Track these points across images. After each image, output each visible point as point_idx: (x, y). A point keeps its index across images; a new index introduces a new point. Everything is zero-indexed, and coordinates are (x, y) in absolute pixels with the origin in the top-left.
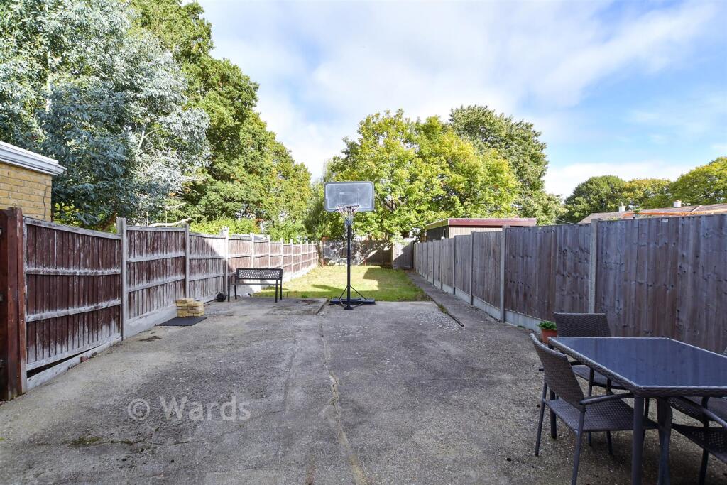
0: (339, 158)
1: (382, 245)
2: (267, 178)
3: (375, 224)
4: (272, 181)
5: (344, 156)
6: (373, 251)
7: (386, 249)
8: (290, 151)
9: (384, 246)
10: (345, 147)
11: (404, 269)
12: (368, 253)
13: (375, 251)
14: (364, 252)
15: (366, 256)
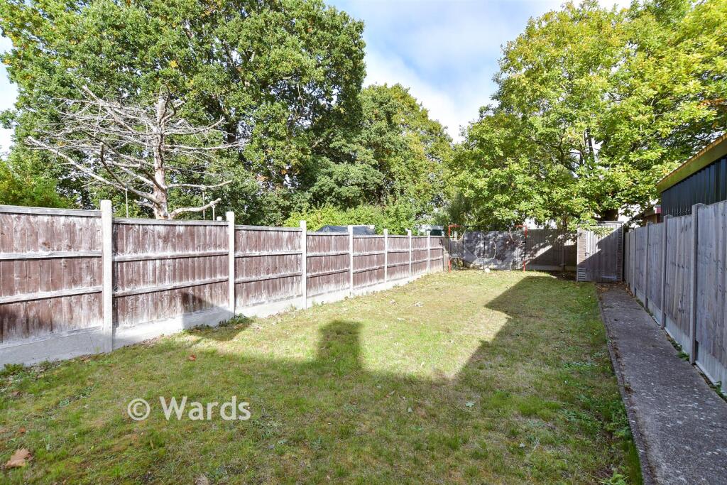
0: (487, 109)
1: (560, 237)
2: (413, 160)
3: (538, 197)
4: (420, 163)
5: (496, 104)
6: (544, 246)
7: (569, 243)
8: (446, 128)
9: (565, 239)
10: (496, 88)
11: (602, 282)
12: (536, 251)
13: (548, 248)
14: (527, 249)
15: (532, 255)
